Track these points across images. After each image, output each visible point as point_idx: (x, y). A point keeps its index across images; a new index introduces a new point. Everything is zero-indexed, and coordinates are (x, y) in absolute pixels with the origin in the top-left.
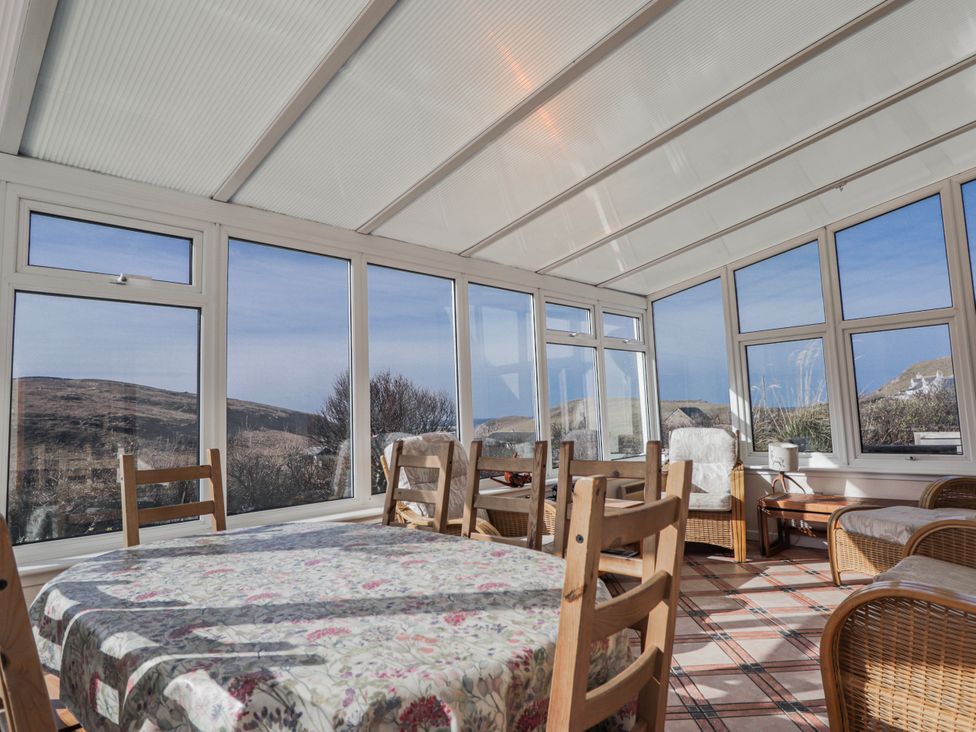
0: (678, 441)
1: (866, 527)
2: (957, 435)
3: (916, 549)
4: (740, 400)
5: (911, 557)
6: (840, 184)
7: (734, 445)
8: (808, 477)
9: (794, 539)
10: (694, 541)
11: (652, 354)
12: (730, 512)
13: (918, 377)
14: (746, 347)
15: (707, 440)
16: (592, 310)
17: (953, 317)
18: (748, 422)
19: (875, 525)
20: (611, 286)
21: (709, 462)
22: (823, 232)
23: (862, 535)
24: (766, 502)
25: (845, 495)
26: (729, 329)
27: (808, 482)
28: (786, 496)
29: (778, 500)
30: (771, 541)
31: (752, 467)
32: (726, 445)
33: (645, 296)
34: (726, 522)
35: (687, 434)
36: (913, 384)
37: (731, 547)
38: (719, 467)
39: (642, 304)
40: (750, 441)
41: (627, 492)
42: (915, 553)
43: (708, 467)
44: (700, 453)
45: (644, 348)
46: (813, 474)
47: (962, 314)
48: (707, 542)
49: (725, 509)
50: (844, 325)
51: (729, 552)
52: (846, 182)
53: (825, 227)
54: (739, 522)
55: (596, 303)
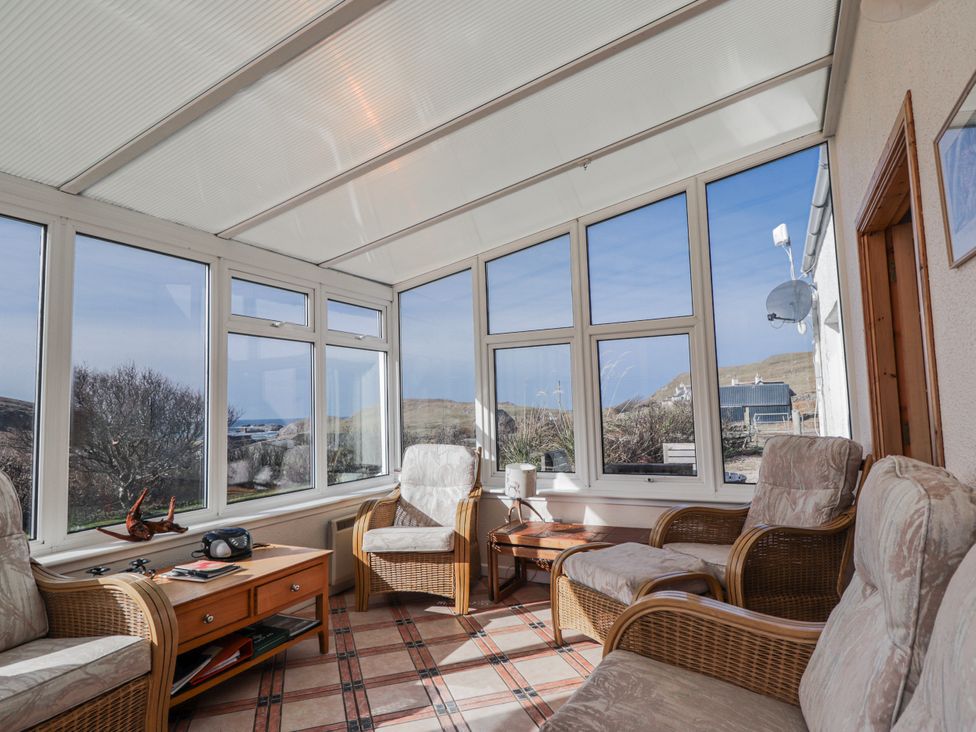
0: (412, 460)
1: (588, 576)
2: (691, 446)
3: (619, 643)
4: (486, 411)
5: (614, 652)
6: (585, 161)
7: (473, 465)
8: (549, 502)
9: (531, 574)
10: (409, 590)
11: (395, 355)
12: (453, 552)
13: (681, 386)
14: (494, 350)
15: (443, 460)
16: (311, 295)
17: (693, 326)
18: (493, 437)
19: (597, 575)
20: (338, 266)
21: (445, 486)
22: (575, 224)
23: (585, 585)
24: (498, 536)
25: (585, 524)
26: (477, 329)
27: (548, 508)
28: (524, 526)
29: (510, 533)
30: (501, 582)
31: (492, 491)
32: (464, 466)
33: (391, 286)
34: (447, 565)
35: (422, 453)
36: (678, 392)
37: (451, 596)
38: (454, 492)
39: (386, 293)
40: (494, 459)
41: (339, 529)
42: (618, 648)
43: (445, 492)
44: (435, 476)
45: (386, 347)
46: (553, 498)
47: (701, 323)
48: (425, 591)
49: (446, 549)
50: (591, 330)
51: (450, 602)
52: (590, 160)
53: (577, 220)
54: (462, 564)
55: (317, 287)
